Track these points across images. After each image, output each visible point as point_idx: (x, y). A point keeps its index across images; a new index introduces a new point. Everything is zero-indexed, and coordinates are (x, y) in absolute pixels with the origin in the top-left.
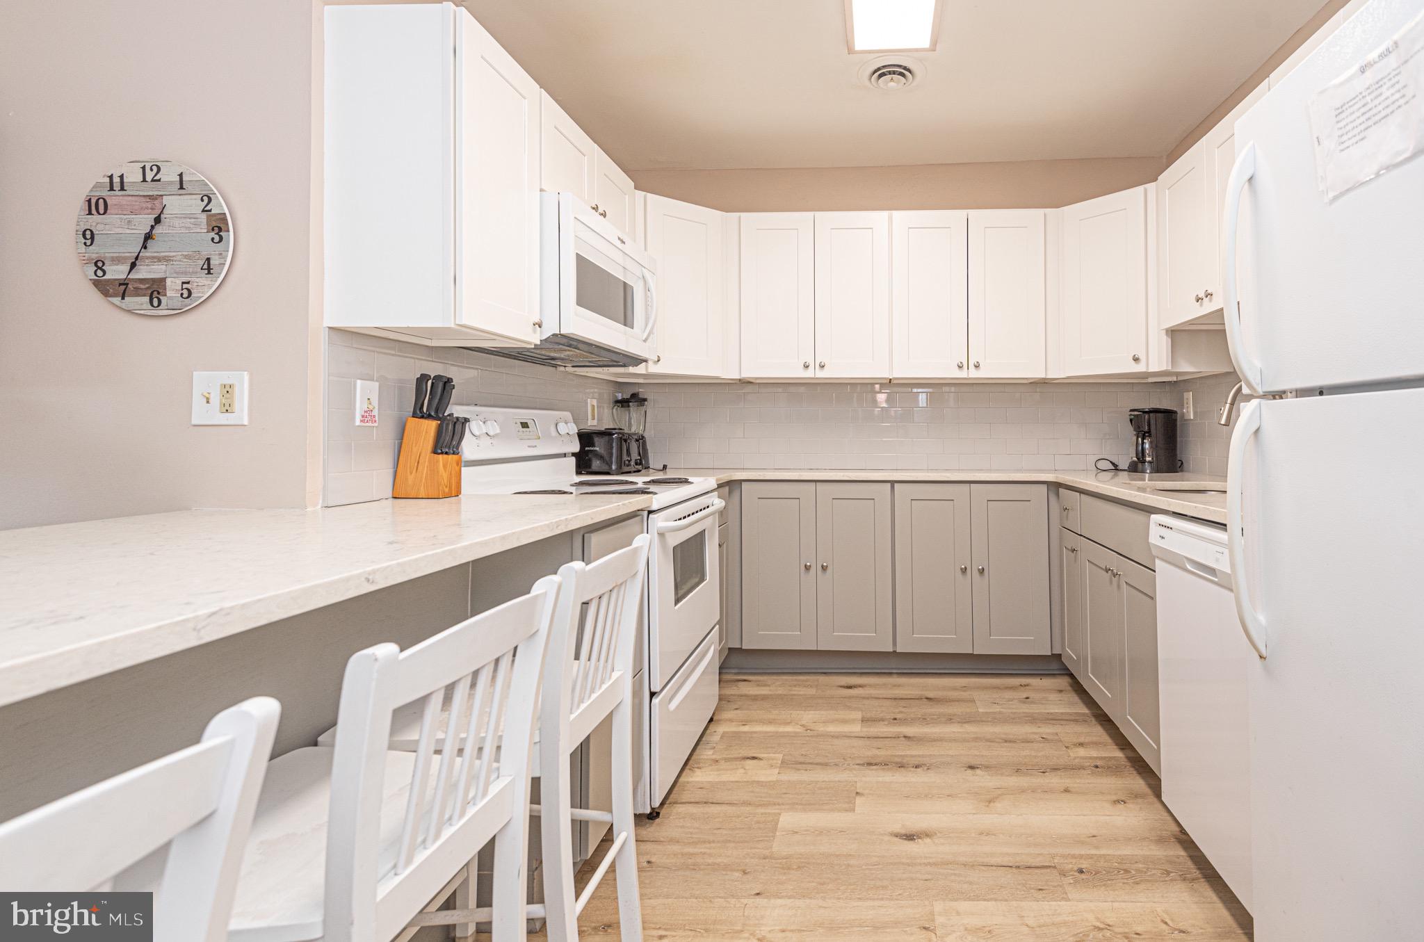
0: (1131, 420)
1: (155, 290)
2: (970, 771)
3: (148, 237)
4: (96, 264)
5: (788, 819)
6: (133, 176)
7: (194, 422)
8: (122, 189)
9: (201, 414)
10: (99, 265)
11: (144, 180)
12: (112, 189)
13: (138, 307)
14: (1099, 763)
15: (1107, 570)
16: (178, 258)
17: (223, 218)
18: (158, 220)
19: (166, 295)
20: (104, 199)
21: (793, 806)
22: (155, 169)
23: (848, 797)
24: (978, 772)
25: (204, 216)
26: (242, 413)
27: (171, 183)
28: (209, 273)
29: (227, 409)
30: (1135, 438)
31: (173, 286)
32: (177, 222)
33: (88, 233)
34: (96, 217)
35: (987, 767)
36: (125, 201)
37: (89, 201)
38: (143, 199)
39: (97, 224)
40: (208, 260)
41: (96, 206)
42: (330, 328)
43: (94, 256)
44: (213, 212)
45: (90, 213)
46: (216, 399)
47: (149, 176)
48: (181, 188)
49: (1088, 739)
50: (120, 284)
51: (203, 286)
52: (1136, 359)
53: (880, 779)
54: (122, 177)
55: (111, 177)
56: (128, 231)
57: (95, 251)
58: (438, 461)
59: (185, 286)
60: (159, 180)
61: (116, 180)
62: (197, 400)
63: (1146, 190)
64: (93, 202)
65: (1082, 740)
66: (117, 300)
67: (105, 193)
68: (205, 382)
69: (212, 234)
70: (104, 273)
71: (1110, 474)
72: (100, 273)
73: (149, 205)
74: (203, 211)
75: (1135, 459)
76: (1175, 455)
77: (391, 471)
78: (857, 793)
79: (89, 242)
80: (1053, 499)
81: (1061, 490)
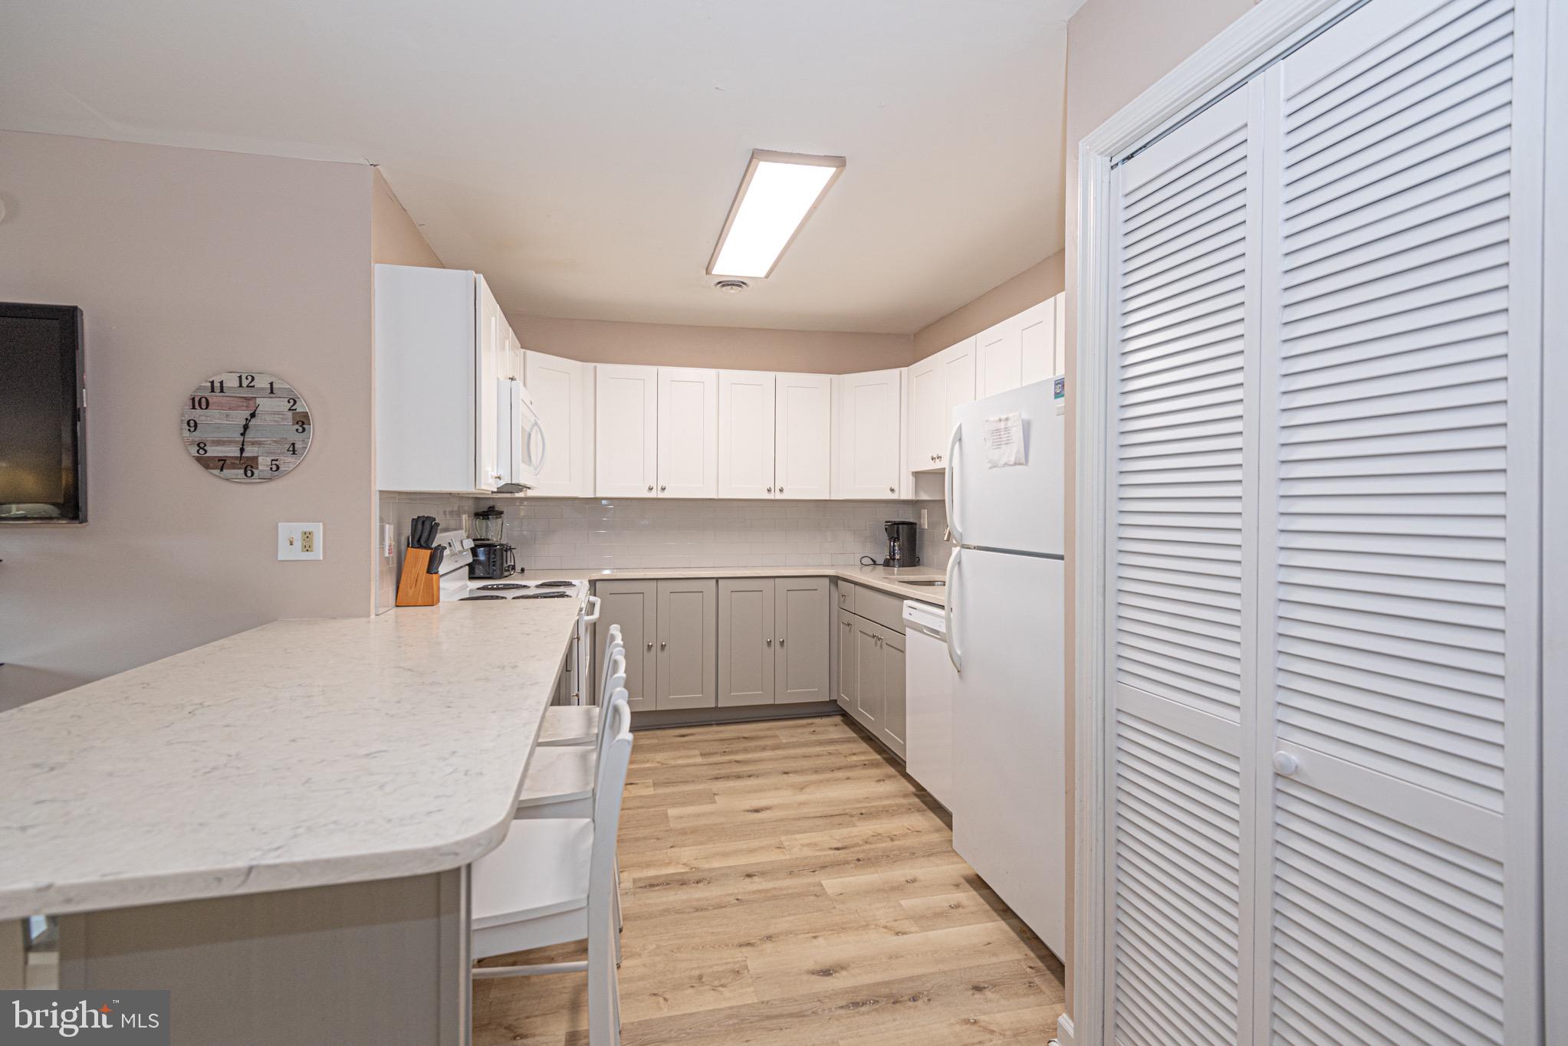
0: (886, 529)
1: (248, 466)
2: (785, 776)
3: (246, 427)
4: (198, 445)
5: (672, 812)
6: (231, 382)
7: (279, 559)
8: (222, 391)
9: (284, 553)
10: (201, 446)
11: (241, 386)
12: (213, 391)
13: (234, 477)
14: (866, 763)
15: (874, 637)
16: (268, 443)
17: (306, 415)
18: (253, 415)
19: (257, 469)
20: (206, 399)
21: (674, 805)
22: (250, 378)
23: (712, 797)
24: (791, 775)
25: (290, 414)
26: (318, 553)
27: (263, 389)
28: (294, 453)
29: (307, 548)
30: (888, 542)
31: (264, 462)
32: (268, 418)
33: (192, 422)
34: (198, 411)
35: (796, 772)
36: (224, 400)
37: (193, 399)
38: (239, 400)
39: (200, 416)
40: (293, 444)
41: (198, 402)
42: (380, 491)
43: (197, 440)
44: (297, 411)
45: (194, 408)
46: (298, 544)
47: (245, 383)
48: (272, 392)
49: (858, 751)
50: (219, 461)
51: (287, 461)
52: (892, 490)
53: (727, 785)
54: (221, 383)
55: (212, 382)
56: (228, 422)
57: (198, 436)
58: (432, 579)
59: (274, 462)
60: (253, 386)
61: (217, 385)
62: (283, 542)
63: (901, 372)
64: (197, 399)
65: (854, 751)
66: (217, 472)
67: (207, 394)
68: (289, 530)
69: (297, 427)
70: (206, 452)
71: (870, 568)
72: (202, 452)
73: (245, 404)
74: (290, 410)
75: (888, 557)
76: (915, 553)
77: (394, 587)
78: (715, 794)
79: (192, 429)
80: (833, 588)
81: (840, 582)
